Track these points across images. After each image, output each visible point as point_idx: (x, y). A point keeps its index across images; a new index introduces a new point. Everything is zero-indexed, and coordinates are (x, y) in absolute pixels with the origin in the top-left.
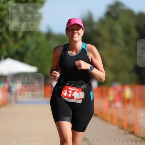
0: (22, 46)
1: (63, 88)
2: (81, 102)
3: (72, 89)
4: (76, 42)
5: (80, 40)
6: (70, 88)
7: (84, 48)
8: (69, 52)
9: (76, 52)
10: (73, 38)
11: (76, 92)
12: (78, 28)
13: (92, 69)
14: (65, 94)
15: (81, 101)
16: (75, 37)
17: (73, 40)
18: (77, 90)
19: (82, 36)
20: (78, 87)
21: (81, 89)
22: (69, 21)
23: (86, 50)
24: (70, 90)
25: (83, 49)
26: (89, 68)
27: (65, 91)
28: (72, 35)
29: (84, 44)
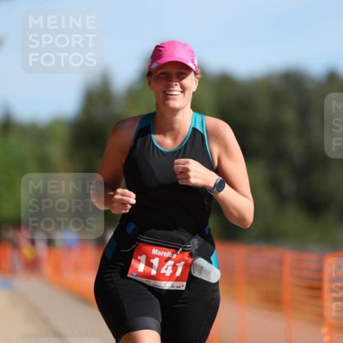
2: (183, 288)
3: (160, 253)
4: (175, 111)
5: (186, 105)
6: (155, 251)
7: (199, 128)
10: (166, 102)
12: (183, 71)
14: (141, 267)
15: (185, 284)
16: (174, 99)
17: (167, 105)
18: (175, 256)
20: (178, 249)
21: (187, 253)
22: (158, 52)
23: (203, 136)
24: (154, 256)
25: (195, 129)
26: (213, 185)
27: (139, 258)
28: (165, 92)
29: (199, 117)
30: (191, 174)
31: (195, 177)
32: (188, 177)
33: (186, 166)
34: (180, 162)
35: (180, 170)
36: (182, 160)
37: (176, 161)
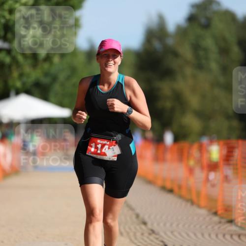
0: (46, 74)
1: (89, 141)
2: (116, 160)
3: (102, 142)
4: (110, 74)
5: (116, 71)
6: (99, 141)
7: (120, 81)
8: (99, 87)
9: (109, 87)
10: (106, 68)
11: (106, 147)
12: (115, 54)
13: (129, 112)
14: (93, 150)
15: (116, 158)
16: (110, 67)
17: (105, 70)
18: (108, 143)
19: (119, 66)
20: (110, 140)
21: (114, 142)
22: (103, 43)
23: (122, 85)
24: (99, 144)
25: (118, 82)
26: (126, 111)
27: (92, 145)
28: (105, 64)
29: (121, 76)
30: (115, 106)
31: (117, 108)
32: (114, 108)
33: (113, 102)
34: (110, 101)
35: (110, 104)
36: (111, 99)
37: (108, 100)
